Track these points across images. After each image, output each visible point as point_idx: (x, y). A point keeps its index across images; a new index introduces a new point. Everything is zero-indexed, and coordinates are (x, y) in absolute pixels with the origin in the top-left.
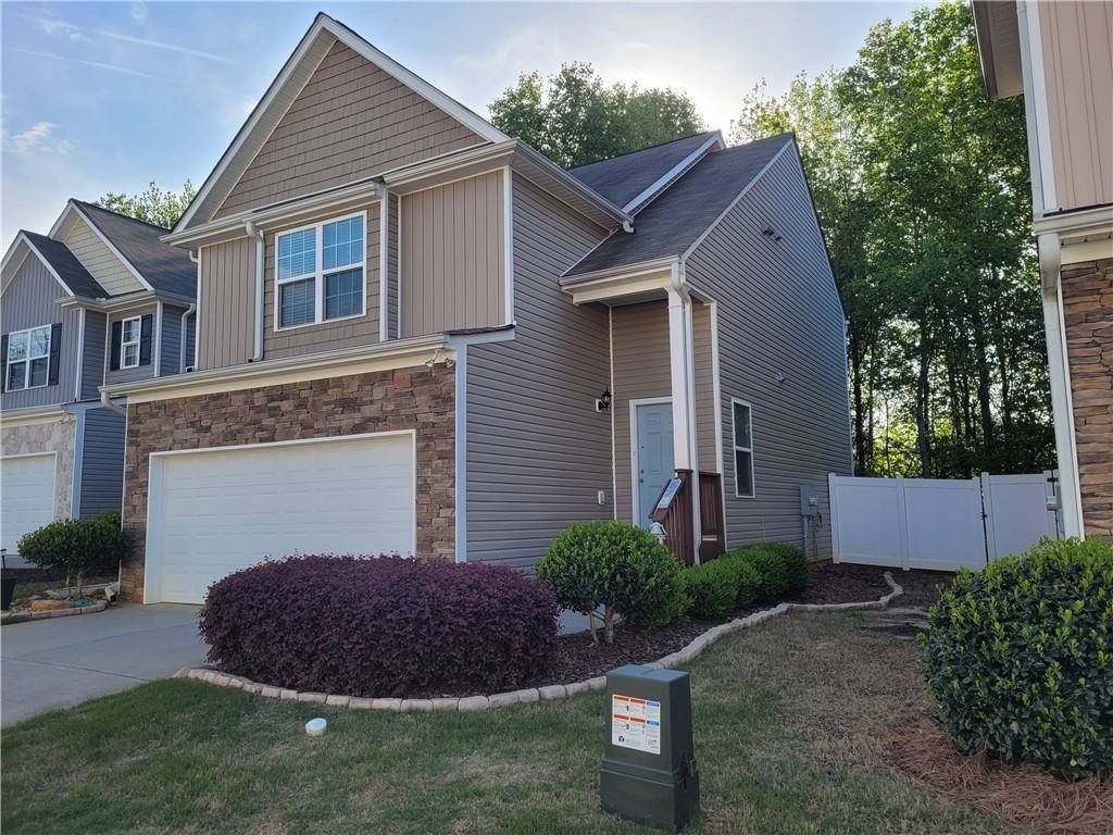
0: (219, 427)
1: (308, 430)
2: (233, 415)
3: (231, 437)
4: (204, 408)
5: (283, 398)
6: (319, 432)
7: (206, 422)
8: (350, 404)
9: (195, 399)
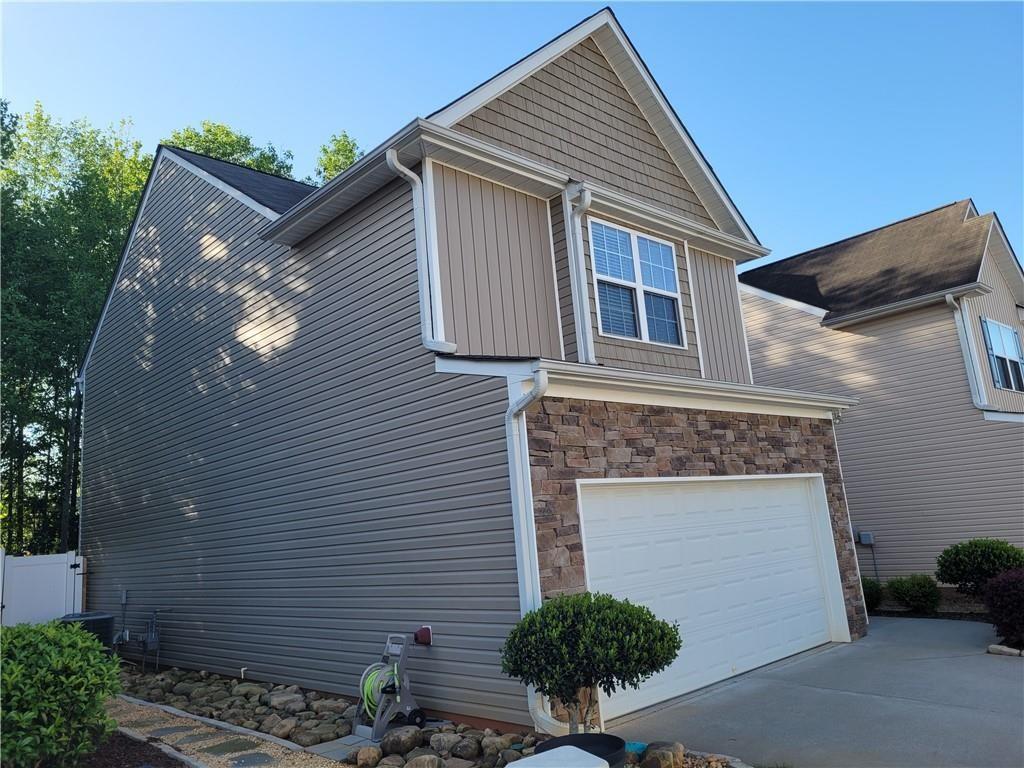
0: (665, 452)
1: (750, 465)
2: (680, 437)
3: (680, 466)
4: (643, 422)
5: (724, 426)
6: (759, 469)
7: (650, 442)
8: (778, 444)
9: (631, 408)
